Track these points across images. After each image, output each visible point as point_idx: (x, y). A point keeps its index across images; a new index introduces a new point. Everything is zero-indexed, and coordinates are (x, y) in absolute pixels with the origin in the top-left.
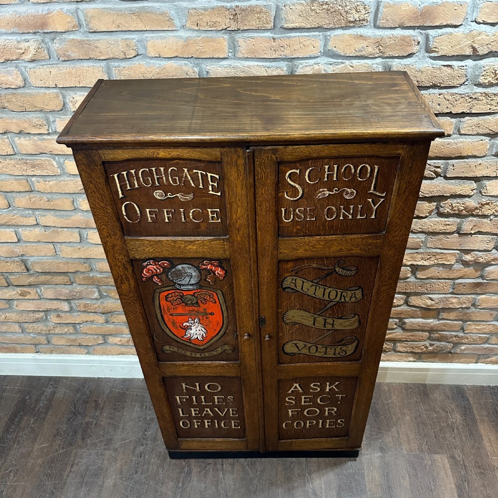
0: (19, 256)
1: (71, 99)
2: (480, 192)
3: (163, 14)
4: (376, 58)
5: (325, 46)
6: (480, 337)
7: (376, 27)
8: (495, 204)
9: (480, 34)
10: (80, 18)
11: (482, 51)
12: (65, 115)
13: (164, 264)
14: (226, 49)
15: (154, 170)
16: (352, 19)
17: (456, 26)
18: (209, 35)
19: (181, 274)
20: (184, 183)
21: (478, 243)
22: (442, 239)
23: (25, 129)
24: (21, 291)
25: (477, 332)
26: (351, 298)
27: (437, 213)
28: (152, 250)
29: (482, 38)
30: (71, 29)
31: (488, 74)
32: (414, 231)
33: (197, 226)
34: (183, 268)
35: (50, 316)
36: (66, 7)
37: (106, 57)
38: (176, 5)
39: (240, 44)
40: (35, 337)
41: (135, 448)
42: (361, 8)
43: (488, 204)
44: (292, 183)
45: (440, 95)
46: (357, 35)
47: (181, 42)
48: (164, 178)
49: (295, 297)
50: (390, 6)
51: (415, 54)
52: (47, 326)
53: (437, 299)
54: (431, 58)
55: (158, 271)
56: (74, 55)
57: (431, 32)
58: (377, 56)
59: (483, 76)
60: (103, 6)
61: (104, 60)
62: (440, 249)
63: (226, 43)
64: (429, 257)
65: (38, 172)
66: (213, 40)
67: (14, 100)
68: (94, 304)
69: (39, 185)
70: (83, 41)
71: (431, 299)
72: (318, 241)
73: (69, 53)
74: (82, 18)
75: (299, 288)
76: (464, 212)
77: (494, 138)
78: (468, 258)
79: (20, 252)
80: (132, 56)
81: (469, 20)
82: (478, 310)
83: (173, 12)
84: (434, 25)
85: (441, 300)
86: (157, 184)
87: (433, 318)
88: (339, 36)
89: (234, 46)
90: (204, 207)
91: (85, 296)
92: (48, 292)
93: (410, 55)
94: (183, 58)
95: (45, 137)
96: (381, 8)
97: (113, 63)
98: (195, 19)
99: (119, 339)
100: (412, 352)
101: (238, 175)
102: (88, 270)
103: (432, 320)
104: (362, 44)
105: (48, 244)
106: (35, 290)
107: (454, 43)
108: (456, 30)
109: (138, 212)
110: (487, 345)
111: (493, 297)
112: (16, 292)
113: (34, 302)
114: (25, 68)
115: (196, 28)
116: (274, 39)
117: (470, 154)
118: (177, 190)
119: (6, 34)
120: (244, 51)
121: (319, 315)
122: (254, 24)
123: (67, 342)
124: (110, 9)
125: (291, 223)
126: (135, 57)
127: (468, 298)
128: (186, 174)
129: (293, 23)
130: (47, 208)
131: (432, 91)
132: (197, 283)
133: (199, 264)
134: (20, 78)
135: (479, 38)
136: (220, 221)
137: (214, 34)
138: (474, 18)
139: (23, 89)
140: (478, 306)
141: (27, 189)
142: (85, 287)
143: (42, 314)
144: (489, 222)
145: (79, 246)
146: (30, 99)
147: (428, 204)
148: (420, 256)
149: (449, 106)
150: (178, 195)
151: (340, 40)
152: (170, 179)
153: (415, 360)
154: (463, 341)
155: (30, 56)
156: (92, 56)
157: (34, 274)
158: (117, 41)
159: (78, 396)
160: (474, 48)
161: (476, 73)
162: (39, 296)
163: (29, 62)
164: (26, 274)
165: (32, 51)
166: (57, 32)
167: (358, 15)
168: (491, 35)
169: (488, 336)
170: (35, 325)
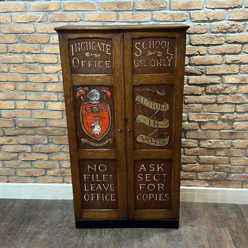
0: (13, 117)
1: (52, 38)
2: (223, 82)
3: (92, 4)
4: (172, 22)
5: (152, 17)
6: (240, 167)
7: (170, 10)
8: (230, 87)
9: (209, 12)
10: (61, 6)
11: (211, 19)
12: (49, 45)
13: (86, 89)
14: (115, 18)
15: (87, 43)
16: (161, 7)
17: (200, 10)
18: (109, 12)
19: (93, 95)
20: (97, 49)
21: (227, 108)
22: (210, 107)
23: (31, 51)
24: (9, 139)
25: (237, 164)
26: (165, 108)
27: (205, 93)
28: (82, 81)
29: (210, 14)
30: (57, 10)
31: (215, 28)
32: (196, 102)
33: (101, 69)
34: (94, 91)
35: (20, 156)
36: (56, 2)
37: (69, 20)
38: (97, 2)
39: (120, 16)
40: (9, 170)
41: (57, 225)
42: (164, 3)
43: (227, 87)
44: (138, 49)
45: (198, 37)
46: (164, 13)
47: (98, 15)
48: (90, 47)
49: (140, 107)
50: (175, 2)
51: (186, 20)
52: (17, 162)
53: (213, 142)
54: (192, 21)
55: (83, 93)
56: (57, 20)
57: (191, 12)
59: (213, 28)
60: (70, 1)
61: (68, 22)
62: (210, 112)
63: (115, 16)
64: (205, 117)
65: (32, 72)
66: (110, 14)
67: (29, 38)
68: (44, 147)
69: (31, 78)
70: (61, 14)
71: (210, 142)
72: (149, 76)
73: (55, 19)
74: (62, 5)
75: (142, 102)
76: (217, 92)
77: (224, 56)
78: (224, 117)
79: (14, 115)
80: (79, 20)
81: (204, 7)
82: (235, 149)
83: (96, 4)
84: (192, 9)
85: (215, 143)
86: (87, 50)
87: (214, 155)
88: (157, 13)
89: (118, 17)
90: (104, 60)
91: (40, 142)
92: (22, 140)
93: (184, 21)
94: (98, 21)
95: (38, 55)
96: (171, 3)
97: (71, 23)
98: (104, 6)
99: (53, 171)
100: (206, 180)
101: (118, 45)
102: (45, 126)
103: (213, 157)
104: (166, 16)
105: (29, 110)
106: (16, 138)
107: (200, 16)
109: (79, 62)
110: (244, 174)
111: (241, 141)
112: (6, 139)
113: (14, 146)
114: (37, 25)
115: (104, 10)
116: (133, 14)
117: (215, 63)
118: (94, 52)
119: (32, 11)
120: (121, 19)
121: (151, 119)
122: (125, 8)
123: (26, 174)
124: (73, 2)
125: (138, 67)
126: (80, 21)
127: (228, 141)
128: (98, 45)
129: (139, 8)
130: (32, 90)
131: (195, 35)
132: (99, 100)
133: (101, 89)
134: (34, 29)
135: (209, 14)
136: (110, 67)
137: (110, 12)
138: (206, 6)
139: (33, 33)
140: (235, 146)
141: (25, 80)
142: (42, 136)
143: (16, 154)
144: (230, 97)
145: (43, 111)
146: (35, 38)
147: (201, 88)
148: (201, 116)
149: (203, 41)
150: (95, 54)
151: (157, 15)
152: (92, 47)
153: (209, 185)
154: (232, 171)
155: (40, 19)
156: (63, 20)
157: (18, 128)
158: (74, 14)
159: (26, 206)
160: (208, 17)
161: (211, 28)
162: (17, 142)
163: (39, 22)
164: (14, 128)
165: (41, 18)
166: (52, 11)
167: (163, 5)
168: (213, 13)
169: (244, 167)
170: (11, 162)
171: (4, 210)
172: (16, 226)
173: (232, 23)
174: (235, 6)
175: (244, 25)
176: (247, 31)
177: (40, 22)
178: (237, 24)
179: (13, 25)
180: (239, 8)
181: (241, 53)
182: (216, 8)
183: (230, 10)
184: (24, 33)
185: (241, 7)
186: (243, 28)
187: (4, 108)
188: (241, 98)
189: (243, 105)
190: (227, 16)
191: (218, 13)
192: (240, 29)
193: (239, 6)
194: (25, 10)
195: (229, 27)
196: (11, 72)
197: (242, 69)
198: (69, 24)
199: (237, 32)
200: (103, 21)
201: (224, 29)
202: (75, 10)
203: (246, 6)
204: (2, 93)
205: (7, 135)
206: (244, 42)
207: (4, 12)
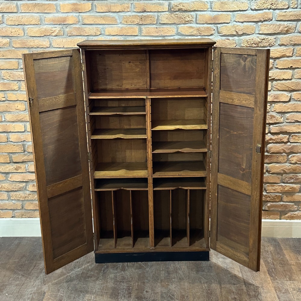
0: (22, 142)
3: (113, 17)
5: (177, 31)
6: (276, 195)
7: (197, 23)
9: (238, 26)
10: (80, 19)
11: (240, 33)
14: (138, 32)
16: (187, 20)
17: (228, 23)
18: (131, 26)
24: (16, 166)
25: (274, 192)
30: (75, 23)
35: (28, 186)
36: (75, 14)
37: (88, 34)
38: (118, 15)
39: (143, 30)
40: (15, 203)
42: (190, 16)
46: (190, 26)
47: (120, 29)
50: (201, 15)
51: (213, 34)
52: (25, 194)
54: (220, 36)
56: (75, 33)
57: (219, 26)
58: (198, 35)
59: (243, 43)
60: (90, 14)
61: (86, 36)
63: (137, 29)
66: (132, 28)
70: (79, 28)
73: (72, 33)
74: (80, 18)
79: (23, 138)
80: (98, 34)
81: (233, 21)
82: (270, 174)
83: (117, 17)
84: (219, 22)
88: (183, 27)
89: (140, 30)
92: (32, 167)
93: (212, 35)
94: (119, 35)
96: (198, 16)
97: (90, 37)
98: (125, 20)
104: (192, 30)
106: (25, 165)
107: (228, 30)
108: (228, 24)
110: (282, 203)
111: (276, 165)
112: (13, 167)
113: (22, 174)
114: (52, 39)
115: (126, 23)
116: (157, 28)
119: (47, 24)
120: (145, 33)
122: (149, 22)
124: (92, 15)
126: (100, 35)
129: (164, 21)
134: (49, 43)
135: (238, 27)
137: (133, 26)
138: (234, 20)
139: (48, 48)
140: (270, 171)
143: (24, 184)
151: (183, 29)
154: (268, 199)
155: (56, 33)
156: (82, 34)
157: (27, 154)
158: (93, 28)
159: (36, 243)
160: (236, 31)
161: (240, 42)
162: (26, 170)
163: (54, 36)
164: (23, 154)
165: (57, 31)
166: (69, 24)
167: (189, 19)
168: (242, 26)
169: (281, 195)
170: (17, 193)
171: (10, 248)
172: (26, 262)
173: (263, 37)
174: (265, 19)
175: (275, 39)
176: (278, 45)
177: (56, 36)
178: (268, 38)
179: (26, 39)
180: (269, 21)
181: (272, 69)
182: (245, 22)
183: (260, 23)
184: (38, 47)
185: (272, 20)
186: (274, 42)
187: (12, 131)
188: (274, 117)
189: (277, 125)
190: (256, 30)
191: (247, 28)
192: (271, 43)
193: (269, 19)
194: (39, 22)
195: (259, 42)
196: (21, 90)
197: (274, 86)
198: (88, 38)
199: (268, 46)
200: (125, 35)
201: (254, 43)
202: (95, 23)
203: (277, 19)
204: (10, 113)
205: (14, 161)
206: (276, 57)
207: (16, 24)
